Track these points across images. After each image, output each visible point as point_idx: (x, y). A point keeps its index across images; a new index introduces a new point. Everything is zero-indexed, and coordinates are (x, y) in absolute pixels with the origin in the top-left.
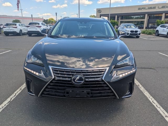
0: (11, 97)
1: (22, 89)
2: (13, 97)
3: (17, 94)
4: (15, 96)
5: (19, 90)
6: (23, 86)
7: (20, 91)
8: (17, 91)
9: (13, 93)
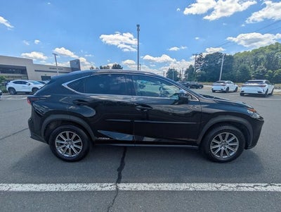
0: (264, 189)
1: (237, 184)
2: (261, 187)
3: (252, 185)
4: (257, 186)
5: (242, 189)
6: (227, 188)
7: (243, 184)
8: (246, 189)
9: (257, 192)
